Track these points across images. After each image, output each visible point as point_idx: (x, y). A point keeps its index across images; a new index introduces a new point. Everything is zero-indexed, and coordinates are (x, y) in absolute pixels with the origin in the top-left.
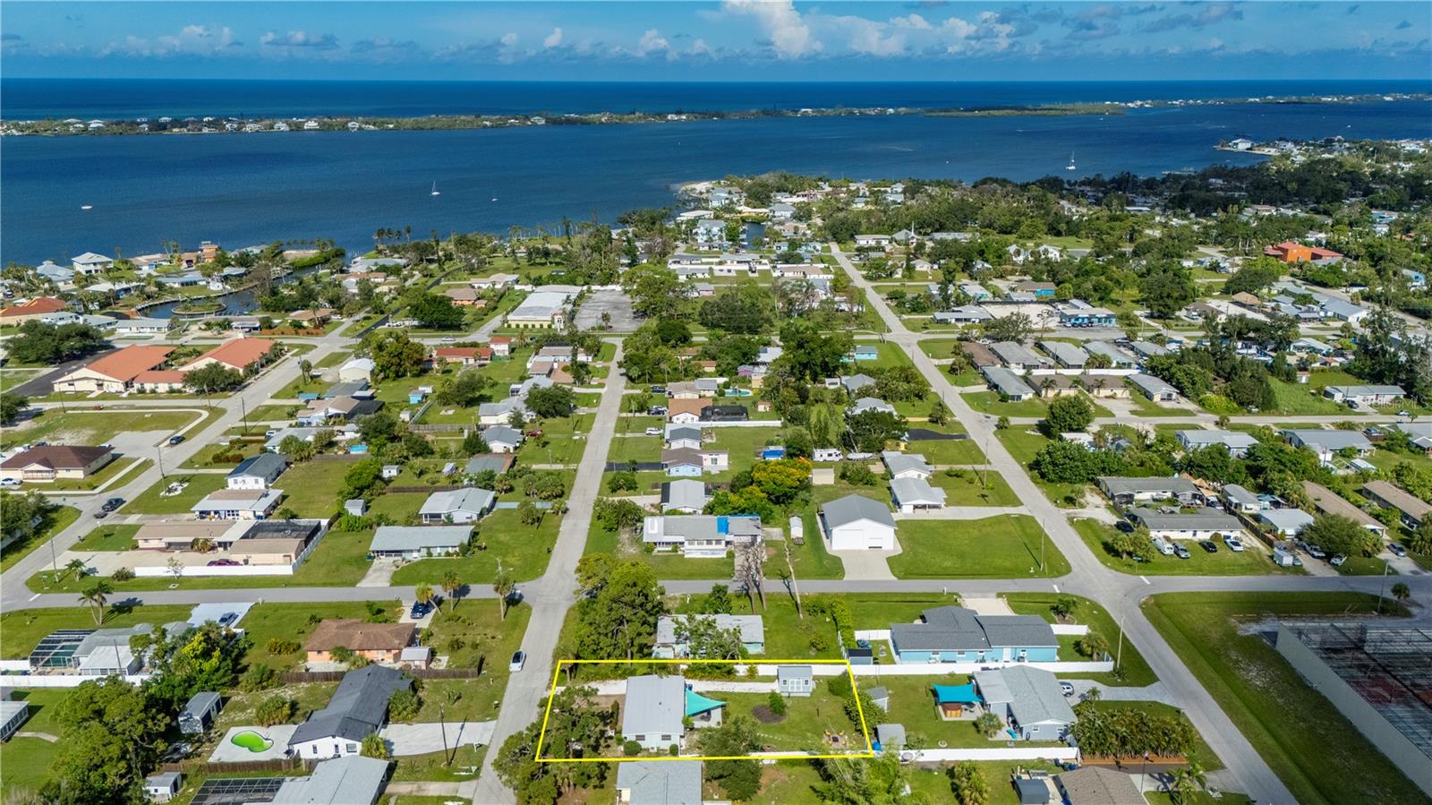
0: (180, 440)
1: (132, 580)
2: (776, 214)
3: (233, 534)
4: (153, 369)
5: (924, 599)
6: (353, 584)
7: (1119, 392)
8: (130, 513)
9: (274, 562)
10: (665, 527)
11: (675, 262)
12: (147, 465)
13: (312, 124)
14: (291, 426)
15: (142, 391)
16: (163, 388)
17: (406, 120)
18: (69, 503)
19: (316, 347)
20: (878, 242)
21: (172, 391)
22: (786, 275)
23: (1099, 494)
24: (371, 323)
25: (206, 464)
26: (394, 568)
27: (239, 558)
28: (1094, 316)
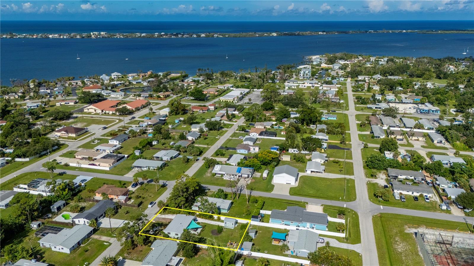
0: (105, 128)
1: (68, 167)
2: (335, 67)
3: (98, 157)
4: (112, 107)
5: (294, 203)
6: (123, 175)
7: (421, 139)
8: (80, 148)
9: (105, 166)
10: (221, 168)
11: (288, 83)
12: (94, 134)
13: (203, 35)
14: (136, 127)
15: (105, 113)
16: (111, 113)
17: (232, 34)
18: (67, 143)
19: (160, 103)
20: (365, 79)
21: (113, 114)
22: (324, 88)
23: (385, 175)
24: (182, 97)
25: (108, 136)
26: (137, 172)
27: (97, 164)
28: (431, 110)
